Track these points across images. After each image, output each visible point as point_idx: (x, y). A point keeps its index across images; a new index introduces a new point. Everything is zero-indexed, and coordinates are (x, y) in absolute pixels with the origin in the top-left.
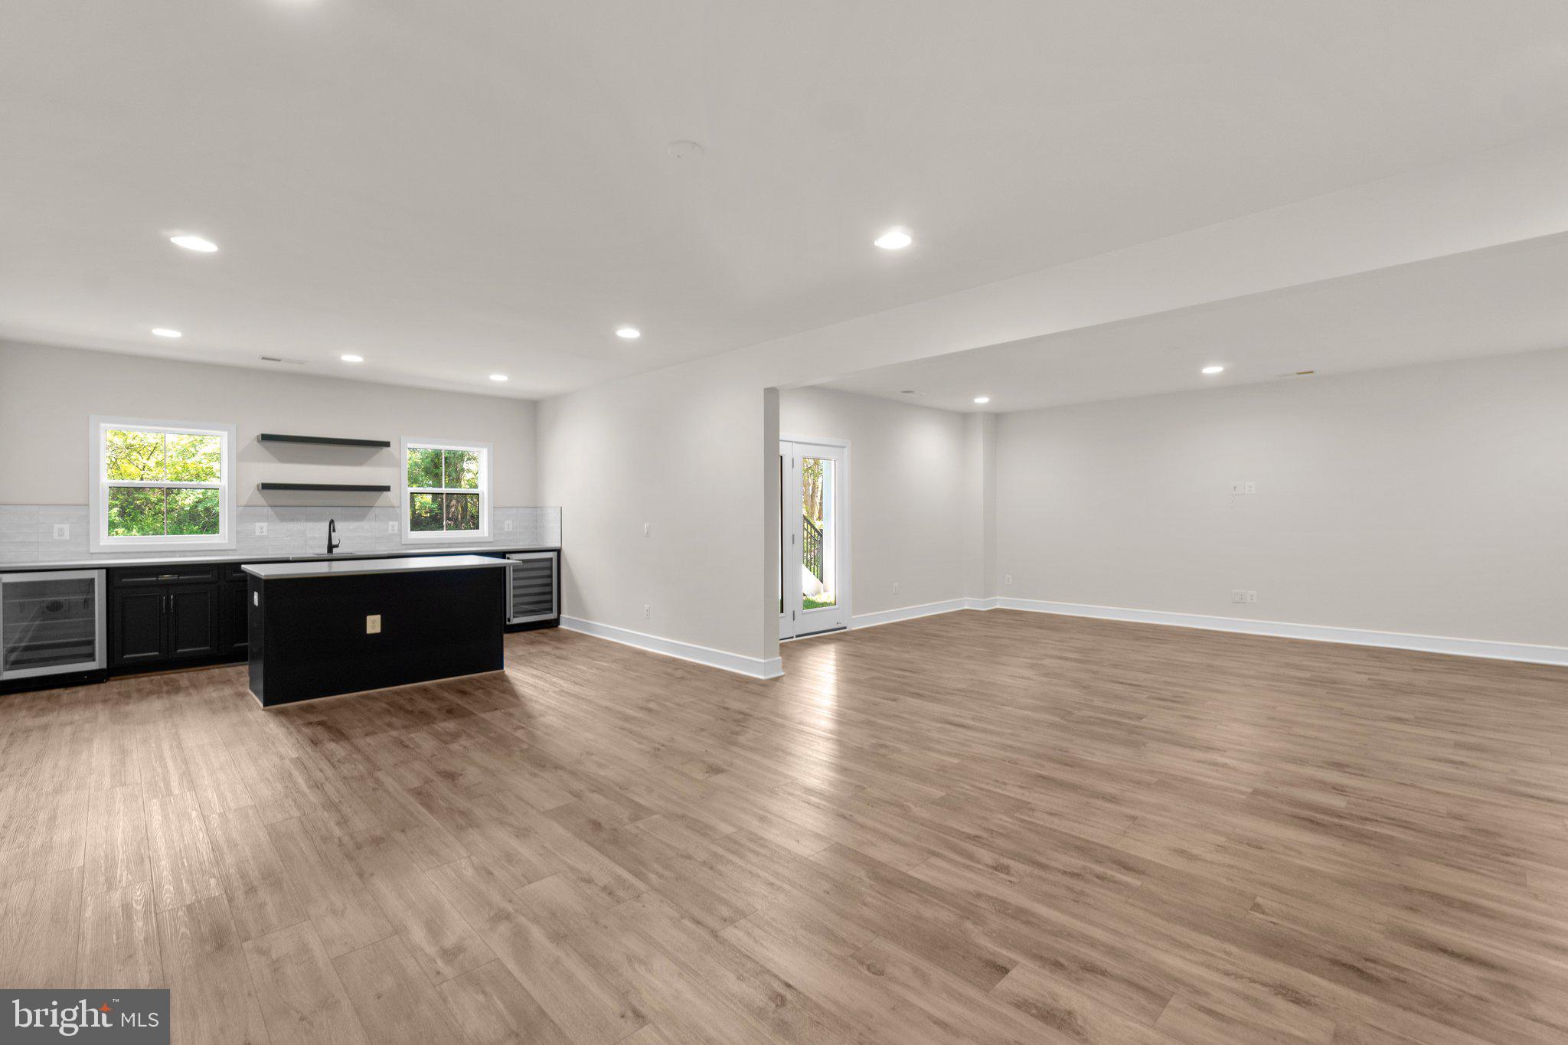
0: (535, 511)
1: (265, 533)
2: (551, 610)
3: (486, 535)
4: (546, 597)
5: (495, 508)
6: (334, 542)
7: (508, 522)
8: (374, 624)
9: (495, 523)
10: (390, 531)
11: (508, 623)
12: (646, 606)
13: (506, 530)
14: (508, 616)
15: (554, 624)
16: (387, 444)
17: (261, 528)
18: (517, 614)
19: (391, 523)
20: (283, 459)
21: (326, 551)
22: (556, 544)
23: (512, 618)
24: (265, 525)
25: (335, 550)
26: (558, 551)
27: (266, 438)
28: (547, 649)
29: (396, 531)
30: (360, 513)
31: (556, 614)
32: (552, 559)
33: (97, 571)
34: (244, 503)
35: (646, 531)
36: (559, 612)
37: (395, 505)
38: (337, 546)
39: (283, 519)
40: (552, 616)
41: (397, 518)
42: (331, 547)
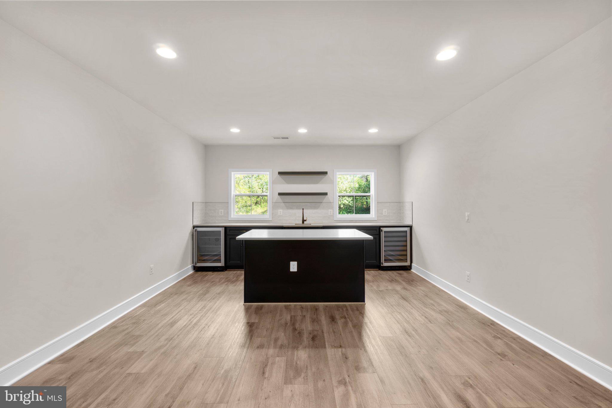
0: (399, 204)
1: (282, 214)
2: (406, 260)
3: (374, 217)
4: (404, 253)
5: (378, 203)
6: (305, 219)
7: (385, 210)
8: (294, 266)
9: (378, 211)
10: (329, 214)
11: (382, 265)
12: (468, 273)
13: (384, 214)
14: (381, 262)
15: (408, 268)
16: (326, 173)
17: (280, 212)
18: (386, 260)
19: (329, 210)
20: (288, 182)
21: (301, 222)
22: (409, 223)
23: (383, 263)
24: (281, 210)
25: (305, 222)
26: (411, 227)
27: (280, 173)
28: (398, 288)
29: (332, 214)
30: (316, 206)
31: (410, 263)
32: (407, 231)
33: (221, 228)
34: (275, 202)
35: (467, 218)
36: (411, 262)
37: (331, 202)
38: (306, 221)
39: (288, 208)
40: (407, 264)
41: (332, 208)
42: (303, 221)
